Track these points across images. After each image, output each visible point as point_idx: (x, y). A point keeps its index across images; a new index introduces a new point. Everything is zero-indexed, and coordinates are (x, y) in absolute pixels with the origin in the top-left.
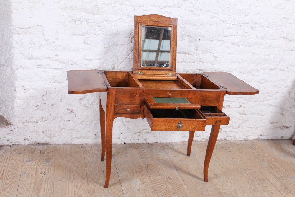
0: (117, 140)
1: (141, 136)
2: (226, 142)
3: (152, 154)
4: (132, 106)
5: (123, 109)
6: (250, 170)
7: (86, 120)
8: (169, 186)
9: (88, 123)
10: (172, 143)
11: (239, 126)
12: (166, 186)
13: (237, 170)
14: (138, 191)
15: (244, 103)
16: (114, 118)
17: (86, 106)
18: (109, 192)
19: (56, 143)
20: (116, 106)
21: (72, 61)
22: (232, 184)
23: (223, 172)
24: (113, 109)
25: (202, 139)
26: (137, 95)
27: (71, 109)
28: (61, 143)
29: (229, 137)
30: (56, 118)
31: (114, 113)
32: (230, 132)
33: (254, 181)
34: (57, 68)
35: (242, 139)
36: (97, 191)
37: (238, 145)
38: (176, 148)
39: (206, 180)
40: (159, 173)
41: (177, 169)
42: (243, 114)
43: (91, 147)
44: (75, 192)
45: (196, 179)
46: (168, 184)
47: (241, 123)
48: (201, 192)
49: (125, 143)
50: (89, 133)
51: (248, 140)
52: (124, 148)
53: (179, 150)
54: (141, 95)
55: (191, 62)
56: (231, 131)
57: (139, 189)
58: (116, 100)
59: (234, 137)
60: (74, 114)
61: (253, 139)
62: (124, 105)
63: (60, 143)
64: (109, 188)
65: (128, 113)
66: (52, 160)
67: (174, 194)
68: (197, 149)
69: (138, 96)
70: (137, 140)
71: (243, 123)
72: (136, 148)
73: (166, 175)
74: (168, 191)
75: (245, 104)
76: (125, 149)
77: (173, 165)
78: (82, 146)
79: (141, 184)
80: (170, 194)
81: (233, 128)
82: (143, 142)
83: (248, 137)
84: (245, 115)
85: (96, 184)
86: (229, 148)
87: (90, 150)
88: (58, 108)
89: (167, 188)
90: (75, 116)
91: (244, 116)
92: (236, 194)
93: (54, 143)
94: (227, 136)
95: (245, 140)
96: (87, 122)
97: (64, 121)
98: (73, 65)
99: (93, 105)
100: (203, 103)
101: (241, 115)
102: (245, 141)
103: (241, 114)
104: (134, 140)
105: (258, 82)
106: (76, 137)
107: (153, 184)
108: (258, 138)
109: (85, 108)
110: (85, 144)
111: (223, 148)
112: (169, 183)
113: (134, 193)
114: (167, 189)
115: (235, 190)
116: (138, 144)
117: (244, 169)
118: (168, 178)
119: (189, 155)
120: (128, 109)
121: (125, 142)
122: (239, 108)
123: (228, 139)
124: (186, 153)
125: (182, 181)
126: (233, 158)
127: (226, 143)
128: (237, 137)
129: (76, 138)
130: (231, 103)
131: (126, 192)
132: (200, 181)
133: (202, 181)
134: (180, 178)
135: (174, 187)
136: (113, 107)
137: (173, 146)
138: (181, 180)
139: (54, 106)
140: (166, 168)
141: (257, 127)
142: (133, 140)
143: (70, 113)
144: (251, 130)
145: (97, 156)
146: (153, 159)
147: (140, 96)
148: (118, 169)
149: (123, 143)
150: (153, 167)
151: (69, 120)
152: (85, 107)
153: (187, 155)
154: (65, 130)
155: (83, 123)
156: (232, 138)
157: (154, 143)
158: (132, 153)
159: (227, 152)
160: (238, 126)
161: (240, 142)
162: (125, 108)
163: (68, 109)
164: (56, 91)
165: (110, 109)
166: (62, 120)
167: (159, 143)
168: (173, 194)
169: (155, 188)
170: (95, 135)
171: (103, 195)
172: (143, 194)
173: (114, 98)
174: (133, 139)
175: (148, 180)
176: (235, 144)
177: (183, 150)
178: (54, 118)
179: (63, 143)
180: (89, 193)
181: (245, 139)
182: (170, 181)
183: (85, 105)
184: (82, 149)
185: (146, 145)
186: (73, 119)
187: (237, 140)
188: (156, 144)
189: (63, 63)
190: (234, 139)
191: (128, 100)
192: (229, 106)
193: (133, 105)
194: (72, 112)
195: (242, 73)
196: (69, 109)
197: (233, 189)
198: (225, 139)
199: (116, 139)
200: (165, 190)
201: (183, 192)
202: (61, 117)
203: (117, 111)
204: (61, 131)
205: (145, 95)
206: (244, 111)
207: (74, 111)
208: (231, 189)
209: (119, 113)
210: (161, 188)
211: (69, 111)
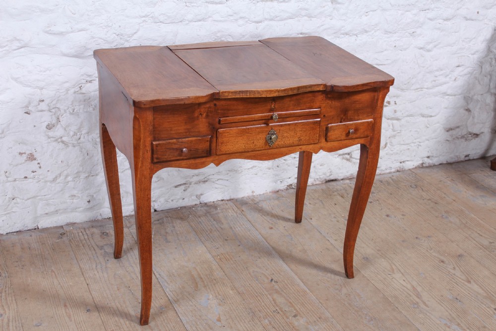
1: (189, 190)
3: (222, 228)
4: (191, 141)
5: (173, 149)
6: (429, 237)
7: (65, 172)
8: (280, 300)
9: (70, 178)
10: (253, 196)
11: (386, 144)
12: (274, 300)
13: (403, 241)
14: (219, 324)
15: (394, 97)
16: (153, 172)
17: (63, 142)
20: (157, 145)
21: (18, 40)
22: (403, 274)
23: (379, 250)
24: (149, 154)
25: (315, 180)
26: (201, 114)
27: (28, 152)
28: (13, 231)
31: (152, 162)
33: (442, 262)
35: (393, 170)
37: (388, 183)
38: (265, 206)
39: (349, 273)
40: (249, 273)
41: (286, 257)
42: (392, 119)
43: (83, 230)
45: (329, 275)
46: (275, 296)
47: (389, 138)
48: (349, 304)
49: (156, 211)
50: (75, 201)
51: (405, 170)
52: (158, 222)
54: (210, 114)
55: (285, 19)
57: (219, 317)
58: (154, 131)
60: (35, 162)
61: (414, 167)
62: (175, 140)
63: (9, 231)
64: (152, 324)
65: (185, 158)
66: (3, 275)
67: (295, 316)
68: (310, 204)
69: (205, 115)
70: (181, 201)
71: (394, 136)
72: (181, 219)
73: (265, 275)
74: (280, 312)
75: (397, 96)
76: (160, 224)
77: (273, 248)
78: (62, 231)
79: (220, 305)
80: (288, 318)
82: (194, 203)
83: (403, 164)
84: (398, 119)
85: (122, 321)
87: (82, 238)
89: (277, 306)
90: (40, 167)
91: (395, 122)
92: (418, 297)
95: (398, 171)
96: (67, 176)
97: (15, 180)
98: (22, 50)
99: (78, 136)
100: (342, 116)
101: (390, 122)
102: (398, 173)
103: (388, 119)
104: (174, 201)
105: (421, 48)
106: (46, 212)
107: (244, 300)
108: (423, 164)
109: (61, 145)
110: (68, 224)
112: (277, 292)
113: (211, 328)
114: (278, 309)
115: (413, 287)
116: (185, 207)
117: (417, 238)
118: (272, 280)
119: (298, 219)
120: (184, 149)
121: (156, 208)
122: (385, 106)
124: (293, 217)
125: (302, 284)
126: (388, 216)
128: (383, 168)
129: (47, 214)
132: (337, 277)
133: (342, 279)
134: (296, 277)
135: (290, 300)
136: (149, 148)
137: (258, 202)
138: (299, 281)
140: (259, 258)
141: (420, 142)
142: (172, 201)
143: (26, 161)
144: (409, 149)
145: (103, 251)
146: (226, 240)
147: (207, 116)
148: (160, 275)
150: (231, 259)
151: (26, 177)
152: (61, 143)
153: (294, 221)
154: (18, 200)
155: (58, 181)
157: (218, 201)
158: (178, 232)
160: (384, 144)
161: (390, 175)
162: (176, 146)
163: (21, 154)
165: (143, 154)
166: (9, 179)
167: (228, 200)
168: (293, 318)
169: (250, 309)
170: (89, 202)
172: (231, 327)
173: (151, 128)
174: (172, 199)
175: (231, 292)
176: (381, 182)
179: (18, 230)
181: (399, 169)
182: (276, 287)
183: (59, 140)
184: (65, 238)
185: (202, 209)
186: (35, 173)
187: (383, 172)
188: (222, 202)
191: (182, 128)
193: (194, 139)
194: (32, 158)
195: (390, 32)
196: (25, 153)
197: (409, 286)
200: (274, 311)
201: (313, 309)
202: (7, 174)
203: (159, 156)
204: (9, 205)
205: (220, 111)
206: (395, 111)
207: (35, 157)
208: (404, 287)
209: (165, 160)
210: (264, 306)
211: (25, 157)
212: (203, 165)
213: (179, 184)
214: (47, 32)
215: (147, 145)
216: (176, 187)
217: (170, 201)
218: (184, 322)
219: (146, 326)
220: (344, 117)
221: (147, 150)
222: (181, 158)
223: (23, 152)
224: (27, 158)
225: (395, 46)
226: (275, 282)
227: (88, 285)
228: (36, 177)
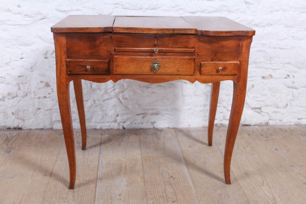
0: (113, 124)
1: (146, 118)
2: (268, 127)
3: (158, 143)
4: (94, 62)
5: (81, 66)
6: (302, 166)
8: (169, 190)
10: (189, 128)
11: (287, 105)
12: (165, 189)
13: (280, 166)
14: (118, 197)
15: (293, 72)
16: (68, 81)
18: (74, 197)
19: (31, 128)
20: (70, 62)
21: (40, 14)
22: (270, 188)
23: (259, 170)
24: (65, 67)
26: (101, 43)
27: (46, 81)
29: (272, 120)
30: (28, 94)
31: (67, 73)
32: (274, 113)
34: (22, 25)
35: (292, 124)
36: (56, 195)
37: (286, 131)
38: (194, 134)
39: (228, 181)
40: (159, 171)
41: (188, 163)
42: (292, 87)
44: (24, 195)
45: (214, 180)
46: (168, 187)
47: (290, 101)
48: (218, 201)
49: (124, 128)
51: (301, 125)
52: (121, 134)
53: (198, 138)
54: (107, 44)
56: (276, 112)
57: (121, 193)
58: (67, 51)
59: (280, 120)
60: (50, 88)
62: (82, 60)
63: (36, 127)
64: (76, 190)
65: (90, 73)
66: (16, 149)
67: (173, 202)
69: (103, 44)
70: (141, 124)
71: (293, 100)
72: (137, 134)
73: (169, 173)
74: (165, 198)
75: (295, 72)
77: (184, 158)
79: (127, 186)
80: (168, 202)
81: (278, 108)
82: (149, 127)
83: (300, 121)
84: (296, 88)
86: (272, 135)
88: (29, 80)
89: (165, 193)
90: (53, 92)
91: (294, 90)
93: (29, 128)
94: (269, 120)
95: (296, 125)
97: (39, 98)
98: (44, 20)
101: (290, 89)
102: (295, 126)
103: (289, 87)
104: (137, 124)
106: (57, 120)
107: (145, 186)
111: (262, 135)
112: (171, 184)
113: (111, 199)
114: (164, 195)
115: (274, 198)
116: (142, 129)
117: (292, 166)
118: (172, 177)
119: (210, 144)
120: (88, 67)
121: (125, 126)
122: (286, 78)
123: (271, 123)
124: (207, 142)
125: (191, 183)
126: (276, 150)
127: (268, 129)
128: (285, 121)
130: (274, 72)
131: (100, 197)
132: (219, 182)
133: (222, 183)
134: (189, 178)
135: (176, 191)
137: (190, 132)
138: (190, 180)
139: (22, 77)
140: (172, 162)
142: (135, 123)
143: (44, 86)
144: (304, 110)
146: (156, 149)
148: (102, 162)
149: (121, 128)
150: (153, 160)
151: (45, 97)
153: (208, 144)
154: (41, 110)
156: (277, 122)
157: (165, 128)
158: (130, 141)
159: (267, 140)
160: (285, 104)
161: (289, 127)
163: (41, 82)
164: (23, 57)
165: (61, 67)
166: (36, 97)
167: (172, 128)
169: (146, 192)
171: (63, 201)
172: (125, 201)
173: (65, 49)
174: (135, 122)
175: (139, 179)
176: (281, 129)
177: (203, 138)
178: (25, 94)
179: (41, 128)
180: (44, 198)
181: (297, 123)
182: (172, 181)
185: (153, 131)
186: (50, 95)
187: (284, 124)
188: (167, 129)
189: (29, 16)
190: (280, 123)
191: (87, 52)
192: (271, 75)
193: (96, 60)
194: (48, 85)
195: (289, 27)
196: (43, 82)
197: (271, 196)
198: (267, 124)
199: (112, 122)
200: (161, 196)
201: (189, 200)
202: (35, 93)
203: (71, 70)
204: (36, 112)
205: (115, 42)
206: (293, 82)
207: (50, 85)
208: (267, 196)
209: (75, 73)
210: (156, 192)
211: (43, 84)
212: (104, 81)
213: (140, 113)
214: (57, 10)
215: (63, 61)
216: (137, 115)
217: (134, 123)
218: (97, 192)
219: (72, 190)
220: (214, 57)
221: (63, 65)
222: (87, 73)
223: (43, 81)
224: (45, 85)
225: (293, 37)
226: (173, 178)
227: (56, 161)
228: (51, 97)
